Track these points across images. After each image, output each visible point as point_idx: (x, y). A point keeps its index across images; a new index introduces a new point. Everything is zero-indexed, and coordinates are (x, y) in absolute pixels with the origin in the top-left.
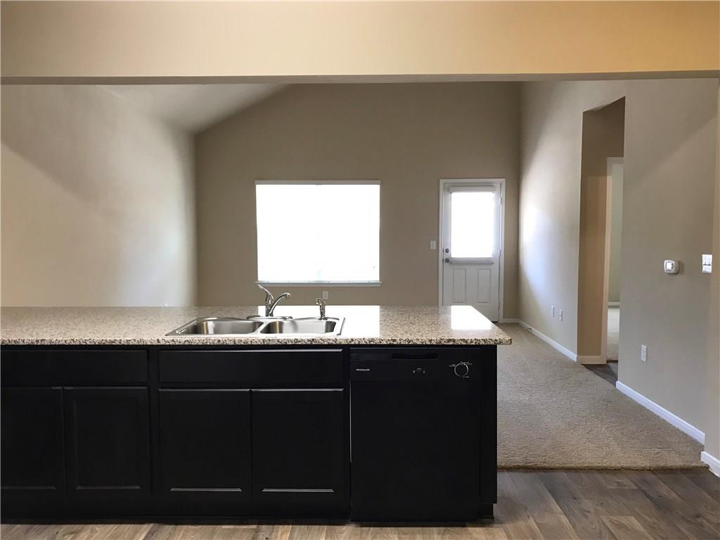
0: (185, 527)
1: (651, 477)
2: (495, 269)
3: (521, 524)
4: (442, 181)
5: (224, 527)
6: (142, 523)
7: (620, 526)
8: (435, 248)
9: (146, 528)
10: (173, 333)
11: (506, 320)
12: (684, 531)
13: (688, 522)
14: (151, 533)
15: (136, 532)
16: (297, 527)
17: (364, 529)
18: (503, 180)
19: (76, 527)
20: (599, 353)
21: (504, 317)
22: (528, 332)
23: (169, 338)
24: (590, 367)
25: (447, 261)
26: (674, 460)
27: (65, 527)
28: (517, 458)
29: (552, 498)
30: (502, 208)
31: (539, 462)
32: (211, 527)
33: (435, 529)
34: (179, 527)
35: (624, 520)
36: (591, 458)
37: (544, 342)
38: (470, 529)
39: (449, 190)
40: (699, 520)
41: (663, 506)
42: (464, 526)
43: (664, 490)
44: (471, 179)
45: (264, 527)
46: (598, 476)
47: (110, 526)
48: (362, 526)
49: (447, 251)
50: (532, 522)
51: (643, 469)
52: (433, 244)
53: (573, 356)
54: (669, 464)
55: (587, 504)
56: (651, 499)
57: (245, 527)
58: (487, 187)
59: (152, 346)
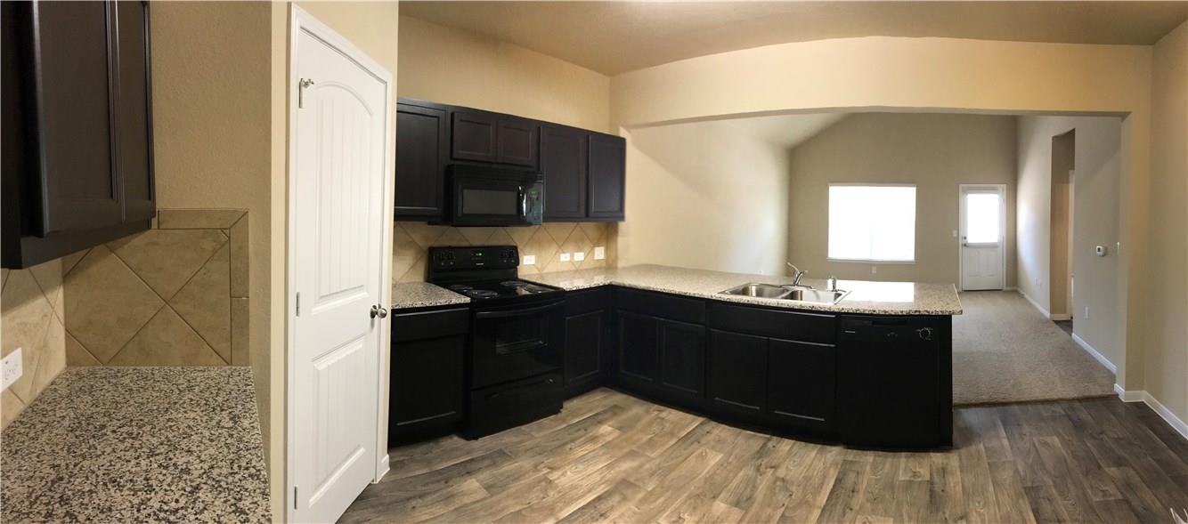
0: (723, 426)
1: (1077, 404)
2: (1000, 250)
3: (973, 448)
4: (961, 186)
5: (749, 432)
6: (699, 416)
7: (1046, 444)
8: (955, 235)
9: (701, 419)
10: (723, 292)
11: (1009, 288)
12: (1089, 445)
13: (1095, 438)
14: (702, 424)
15: (694, 420)
16: (798, 443)
17: (850, 451)
18: (1005, 186)
19: (663, 408)
20: (1065, 312)
21: (1007, 285)
22: (1022, 297)
23: (718, 295)
24: (1057, 322)
25: (965, 245)
26: (1096, 391)
27: (656, 406)
28: (984, 397)
29: (1002, 428)
30: (1004, 207)
31: (1000, 398)
32: (739, 430)
33: (903, 454)
34: (720, 425)
35: (1048, 439)
36: (1038, 394)
37: (1030, 304)
38: (932, 454)
39: (966, 191)
40: (1101, 436)
41: (1079, 426)
42: (928, 451)
43: (1084, 414)
44: (982, 184)
45: (775, 438)
46: (1041, 407)
47: (681, 413)
48: (849, 448)
49: (965, 238)
50: (981, 446)
51: (1073, 399)
52: (955, 232)
53: (1047, 314)
54: (1093, 394)
55: (1026, 429)
56: (1073, 421)
57: (762, 435)
58: (993, 190)
59: (708, 299)
